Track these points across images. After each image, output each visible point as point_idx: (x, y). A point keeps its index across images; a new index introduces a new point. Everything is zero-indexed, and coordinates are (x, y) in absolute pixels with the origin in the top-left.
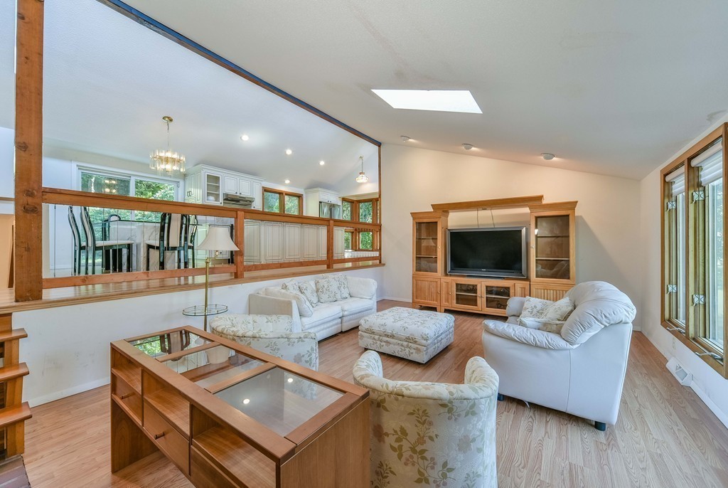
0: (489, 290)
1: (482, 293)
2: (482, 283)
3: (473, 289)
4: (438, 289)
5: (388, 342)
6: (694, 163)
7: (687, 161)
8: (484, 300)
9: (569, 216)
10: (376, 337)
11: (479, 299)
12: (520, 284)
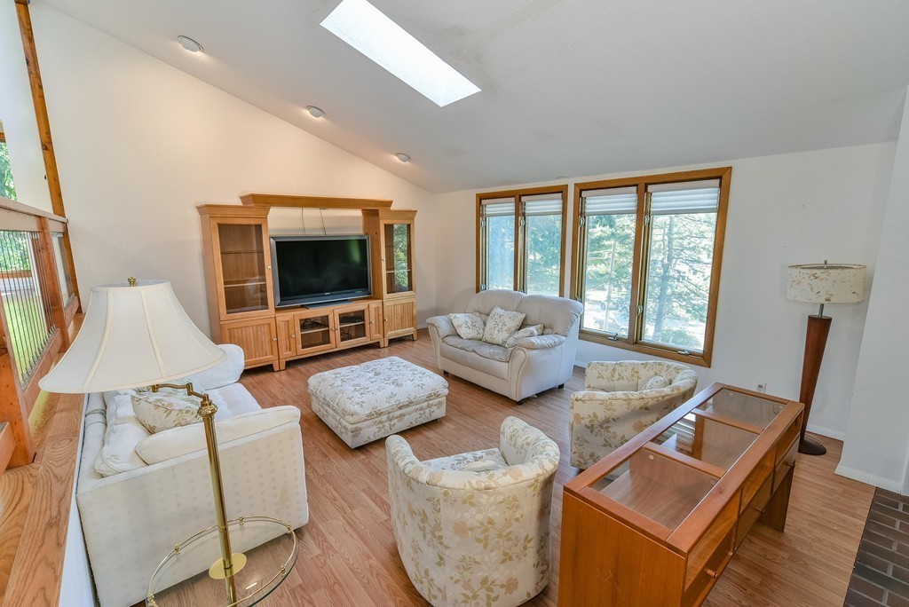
0: (344, 318)
1: (335, 324)
2: (332, 311)
3: (323, 322)
4: (274, 335)
5: (402, 415)
6: (523, 199)
7: (518, 197)
8: (338, 332)
9: (409, 226)
10: (384, 418)
11: (332, 334)
12: (374, 304)
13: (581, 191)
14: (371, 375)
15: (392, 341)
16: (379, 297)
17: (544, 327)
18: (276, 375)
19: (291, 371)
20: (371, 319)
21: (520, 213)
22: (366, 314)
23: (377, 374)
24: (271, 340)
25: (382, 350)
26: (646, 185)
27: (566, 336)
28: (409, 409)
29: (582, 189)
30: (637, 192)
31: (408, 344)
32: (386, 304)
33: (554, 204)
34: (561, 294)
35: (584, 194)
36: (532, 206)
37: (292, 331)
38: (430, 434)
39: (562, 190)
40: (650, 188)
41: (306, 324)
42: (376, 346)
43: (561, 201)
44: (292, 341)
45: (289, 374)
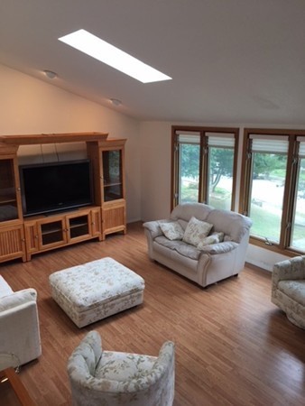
2: (65, 217)
4: (22, 237)
5: (113, 305)
6: (207, 134)
7: (204, 132)
8: (69, 233)
9: (121, 151)
10: (101, 307)
11: (64, 233)
12: (95, 210)
13: (249, 134)
14: (93, 274)
15: (108, 236)
16: (99, 204)
17: (225, 235)
18: (24, 265)
19: (35, 262)
20: (93, 220)
21: (204, 145)
22: (89, 218)
23: (96, 274)
24: (21, 241)
25: (101, 243)
26: (296, 136)
27: (238, 242)
28: (117, 300)
29: (250, 133)
30: (289, 140)
31: (120, 237)
32: (104, 209)
33: (229, 141)
34: (233, 209)
35: (251, 136)
36: (214, 140)
37: (35, 234)
38: (133, 316)
39: (235, 132)
40: (298, 139)
41: (45, 227)
42: (96, 240)
43: (234, 139)
44: (36, 240)
45: (34, 265)
